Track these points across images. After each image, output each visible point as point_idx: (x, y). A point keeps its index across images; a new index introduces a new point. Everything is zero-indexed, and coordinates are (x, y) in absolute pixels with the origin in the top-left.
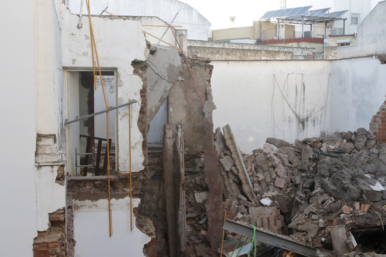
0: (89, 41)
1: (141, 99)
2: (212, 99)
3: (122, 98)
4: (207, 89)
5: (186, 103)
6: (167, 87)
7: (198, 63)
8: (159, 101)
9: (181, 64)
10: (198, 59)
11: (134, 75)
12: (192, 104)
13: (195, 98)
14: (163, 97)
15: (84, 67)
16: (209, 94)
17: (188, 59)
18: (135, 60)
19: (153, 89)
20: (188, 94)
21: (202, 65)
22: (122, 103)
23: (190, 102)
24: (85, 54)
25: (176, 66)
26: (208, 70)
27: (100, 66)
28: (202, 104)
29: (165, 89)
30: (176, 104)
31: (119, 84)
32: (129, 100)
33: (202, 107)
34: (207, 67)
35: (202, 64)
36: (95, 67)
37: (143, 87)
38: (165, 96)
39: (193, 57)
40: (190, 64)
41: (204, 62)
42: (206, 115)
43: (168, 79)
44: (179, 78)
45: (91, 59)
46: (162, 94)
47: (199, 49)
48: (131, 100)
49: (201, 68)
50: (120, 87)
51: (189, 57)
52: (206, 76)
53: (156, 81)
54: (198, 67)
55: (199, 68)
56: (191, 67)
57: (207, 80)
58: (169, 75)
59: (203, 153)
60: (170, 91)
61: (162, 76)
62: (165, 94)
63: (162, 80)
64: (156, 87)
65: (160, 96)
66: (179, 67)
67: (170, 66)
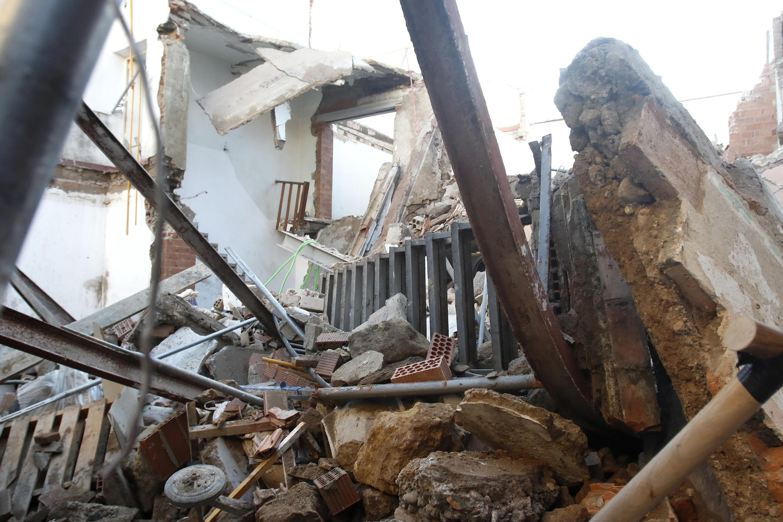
5: (411, 137)
6: (296, 87)
19: (267, 86)
20: (415, 125)
25: (335, 68)
29: (292, 88)
30: (401, 140)
37: (164, 53)
43: (304, 77)
46: (283, 92)
53: (276, 78)
58: (309, 74)
59: (431, 201)
60: (302, 91)
61: (291, 73)
62: (290, 93)
63: (290, 78)
64: (273, 84)
65: (278, 95)
66: (342, 70)
67: (317, 66)
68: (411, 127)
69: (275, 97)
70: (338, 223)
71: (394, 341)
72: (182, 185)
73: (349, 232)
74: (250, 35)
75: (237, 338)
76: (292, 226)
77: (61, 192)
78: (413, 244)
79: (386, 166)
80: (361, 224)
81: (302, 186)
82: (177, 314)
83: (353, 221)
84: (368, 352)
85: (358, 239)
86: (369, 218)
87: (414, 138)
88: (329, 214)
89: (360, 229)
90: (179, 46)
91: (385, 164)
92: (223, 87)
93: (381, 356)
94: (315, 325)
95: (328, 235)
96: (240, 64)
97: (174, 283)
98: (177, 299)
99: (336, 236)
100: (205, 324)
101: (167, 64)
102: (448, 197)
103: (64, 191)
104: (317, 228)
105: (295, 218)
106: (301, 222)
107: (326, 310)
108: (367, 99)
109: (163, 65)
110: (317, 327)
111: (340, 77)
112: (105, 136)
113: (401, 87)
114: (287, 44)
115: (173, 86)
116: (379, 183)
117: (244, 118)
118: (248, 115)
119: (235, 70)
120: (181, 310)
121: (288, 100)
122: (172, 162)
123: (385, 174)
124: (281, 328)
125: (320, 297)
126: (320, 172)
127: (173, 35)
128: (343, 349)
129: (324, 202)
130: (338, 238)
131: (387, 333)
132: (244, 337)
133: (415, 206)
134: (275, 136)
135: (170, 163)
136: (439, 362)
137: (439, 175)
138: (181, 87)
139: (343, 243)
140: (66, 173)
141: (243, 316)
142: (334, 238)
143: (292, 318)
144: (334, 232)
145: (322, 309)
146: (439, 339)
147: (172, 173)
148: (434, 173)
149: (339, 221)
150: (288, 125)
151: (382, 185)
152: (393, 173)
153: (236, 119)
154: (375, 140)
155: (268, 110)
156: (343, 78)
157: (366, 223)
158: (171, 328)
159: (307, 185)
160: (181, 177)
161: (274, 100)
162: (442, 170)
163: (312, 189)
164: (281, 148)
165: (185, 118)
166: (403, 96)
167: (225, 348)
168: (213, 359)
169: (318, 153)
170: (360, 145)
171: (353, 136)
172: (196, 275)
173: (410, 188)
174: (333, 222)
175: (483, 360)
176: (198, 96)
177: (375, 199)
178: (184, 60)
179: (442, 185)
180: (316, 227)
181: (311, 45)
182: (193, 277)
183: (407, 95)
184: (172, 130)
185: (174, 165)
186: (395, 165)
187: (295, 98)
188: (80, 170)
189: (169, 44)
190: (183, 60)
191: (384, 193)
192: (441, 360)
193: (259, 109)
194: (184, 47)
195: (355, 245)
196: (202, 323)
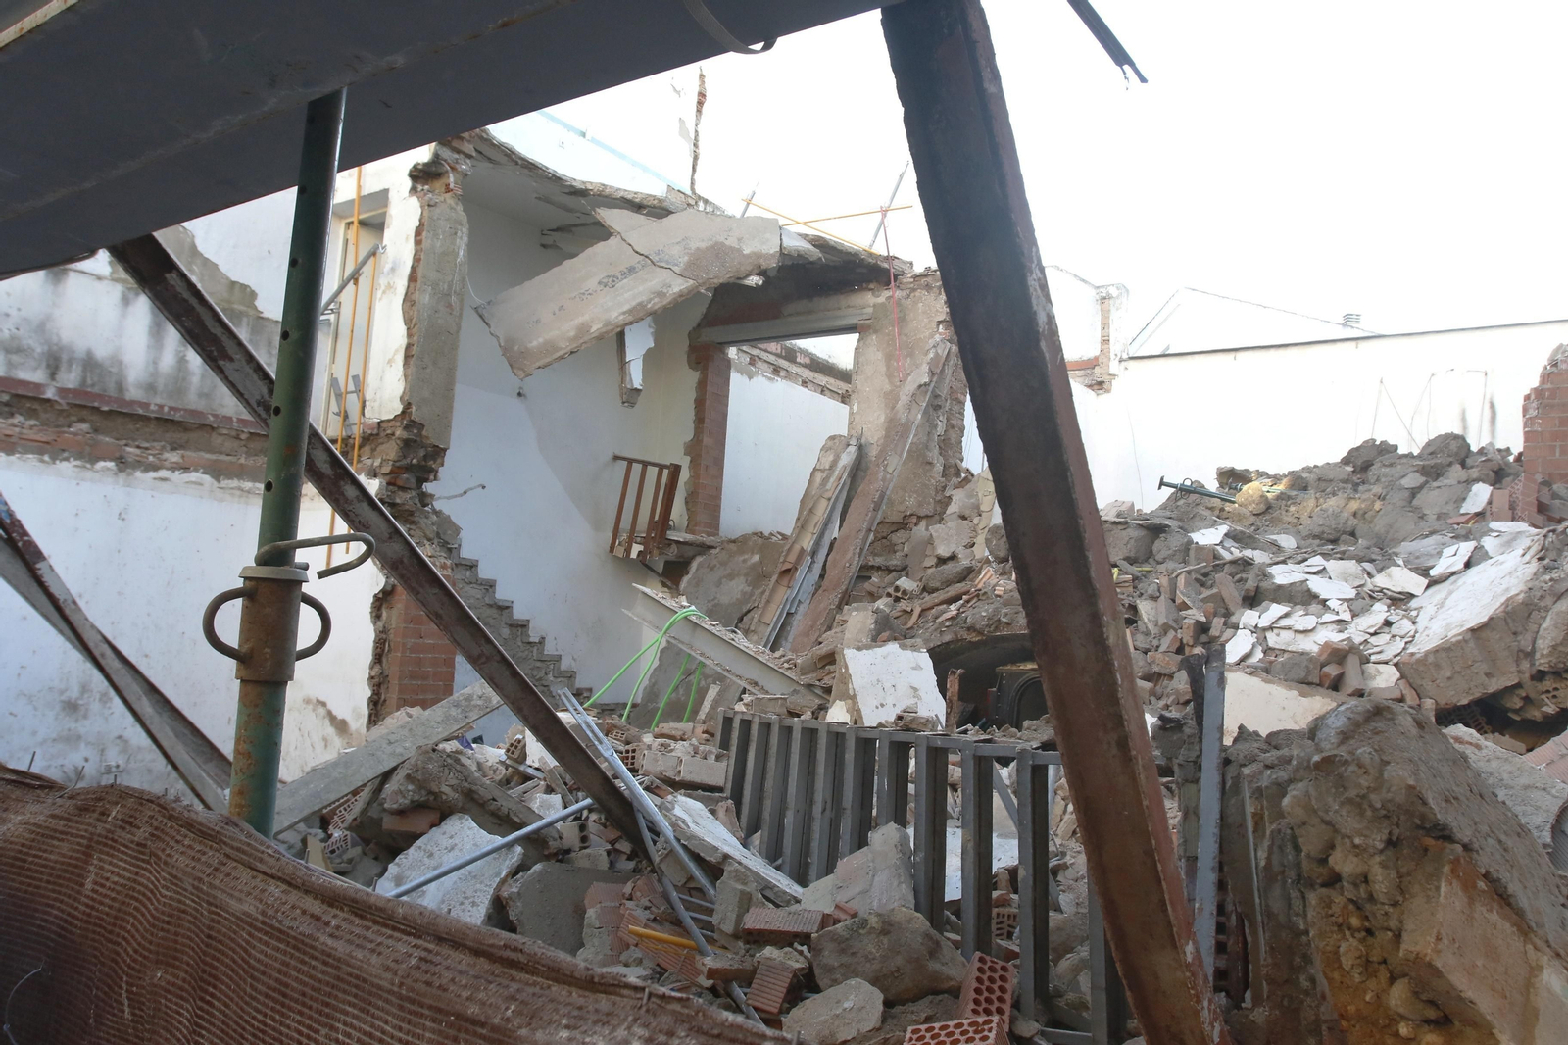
1: (414, 250)
6: (669, 287)
14: (647, 305)
19: (613, 284)
20: (895, 364)
25: (746, 252)
29: (660, 290)
30: (866, 391)
37: (420, 220)
38: (653, 304)
43: (684, 269)
46: (643, 298)
49: (928, 294)
52: (937, 310)
53: (632, 269)
54: (924, 291)
57: (940, 322)
58: (695, 262)
59: (920, 518)
60: (681, 296)
61: (660, 260)
62: (656, 300)
63: (658, 269)
64: (625, 281)
65: (634, 303)
66: (758, 255)
67: (713, 247)
68: (888, 367)
69: (626, 307)
70: (732, 546)
71: (899, 960)
72: (440, 475)
73: (754, 566)
74: (584, 183)
75: (556, 836)
76: (641, 548)
77: (207, 478)
78: (931, 744)
79: (834, 443)
80: (781, 560)
81: (666, 472)
82: (449, 792)
83: (761, 542)
84: (852, 982)
85: (773, 591)
86: (797, 548)
87: (891, 391)
88: (714, 525)
89: (778, 571)
90: (451, 208)
91: (832, 438)
92: (527, 284)
93: (878, 997)
94: (740, 887)
95: (712, 569)
96: (557, 230)
97: (439, 719)
98: (449, 761)
99: (728, 572)
100: (499, 809)
101: (426, 244)
102: (956, 515)
103: (213, 477)
104: (690, 554)
105: (648, 532)
106: (659, 543)
107: (729, 786)
108: (802, 305)
109: (418, 242)
110: (742, 892)
111: (756, 271)
112: (359, 501)
113: (872, 286)
114: (655, 202)
115: (435, 285)
116: (819, 477)
117: (565, 346)
118: (576, 338)
119: (548, 241)
120: (454, 782)
121: (653, 314)
122: (424, 433)
123: (831, 458)
124: (661, 860)
125: (718, 758)
126: (702, 441)
127: (439, 185)
128: (796, 950)
129: (707, 499)
130: (731, 577)
131: (885, 941)
132: (569, 832)
133: (887, 526)
134: (623, 381)
135: (420, 435)
136: (990, 1030)
137: (939, 467)
138: (450, 287)
139: (740, 588)
140: (217, 440)
141: (566, 784)
142: (725, 577)
143: (685, 847)
144: (724, 564)
145: (718, 781)
146: (986, 967)
147: (422, 453)
148: (930, 463)
149: (734, 542)
150: (649, 357)
151: (825, 481)
152: (847, 458)
153: (550, 347)
154: (808, 374)
155: (612, 331)
156: (762, 273)
157: (792, 558)
158: (434, 816)
159: (676, 470)
160: (439, 461)
161: (624, 313)
162: (946, 459)
163: (685, 475)
164: (632, 404)
165: (454, 347)
166: (874, 306)
167: (538, 867)
168: (515, 890)
169: (700, 404)
170: (781, 385)
171: (766, 365)
172: (480, 702)
173: (882, 497)
174: (723, 542)
175: (1061, 996)
176: (479, 301)
177: (811, 511)
178: (459, 234)
179: (944, 488)
180: (689, 551)
181: (696, 187)
182: (475, 706)
183: (883, 304)
184: (428, 370)
185: (427, 438)
186: (853, 442)
187: (665, 309)
188: (243, 437)
189: (432, 203)
190: (456, 234)
191: (829, 499)
192: (994, 1025)
193: (596, 328)
194: (460, 208)
195: (768, 602)
196: (492, 807)
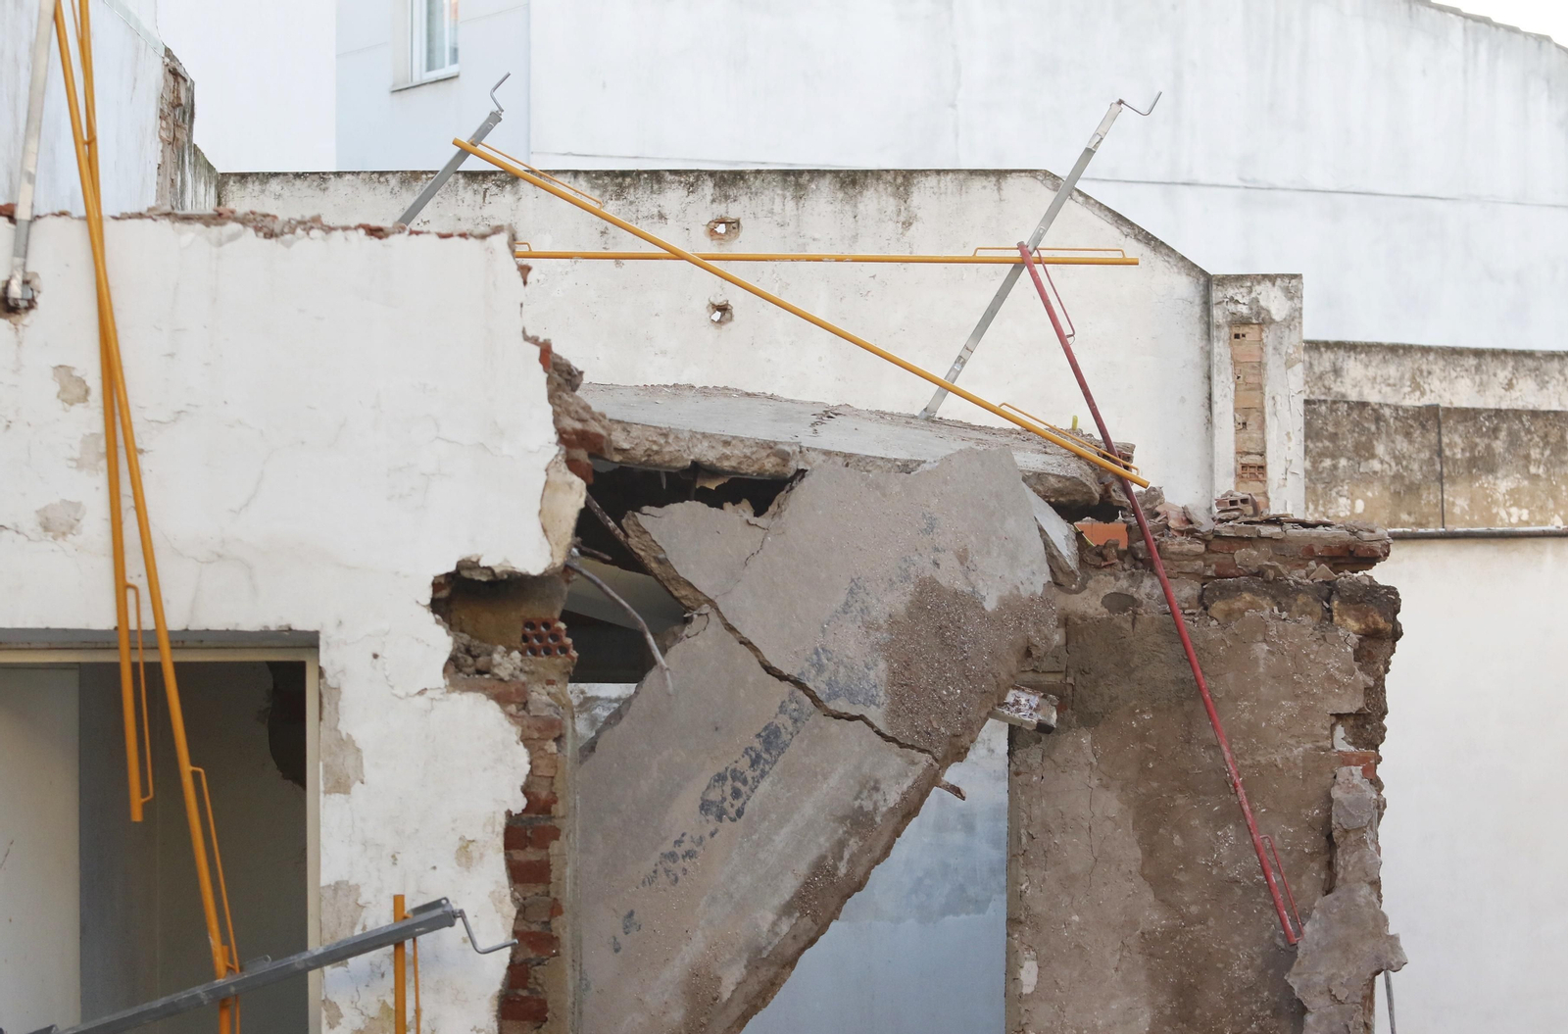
0: (90, 417)
1: (514, 900)
2: (1376, 884)
3: (357, 887)
4: (1337, 793)
5: (1154, 918)
6: (876, 789)
7: (1260, 573)
8: (787, 909)
9: (1047, 586)
10: (1261, 538)
11: (455, 696)
12: (1211, 922)
13: (1235, 874)
14: (836, 868)
15: (47, 630)
16: (1352, 837)
17: (1182, 533)
18: (461, 565)
19: (738, 803)
20: (1177, 839)
21: (1298, 589)
22: (353, 925)
23: (1194, 909)
24: (55, 525)
25: (990, 605)
26: (1350, 628)
27: (175, 621)
28: (1282, 920)
29: (857, 803)
30: (1068, 925)
31: (326, 766)
32: (399, 900)
33: (1285, 955)
34: (1343, 601)
35: (1296, 576)
36: (133, 626)
37: (526, 790)
38: (850, 861)
39: (1223, 516)
40: (1195, 575)
41: (1321, 560)
42: (1310, 1019)
43: (893, 713)
44: (1017, 702)
45: (106, 565)
46: (823, 843)
47: (1503, 435)
48: (410, 904)
49: (1285, 615)
50: (337, 797)
51: (1190, 522)
52: (1330, 678)
53: (771, 738)
54: (1266, 602)
55: (1268, 608)
56: (1203, 602)
57: (1340, 717)
58: (907, 681)
61: (833, 693)
63: (835, 726)
